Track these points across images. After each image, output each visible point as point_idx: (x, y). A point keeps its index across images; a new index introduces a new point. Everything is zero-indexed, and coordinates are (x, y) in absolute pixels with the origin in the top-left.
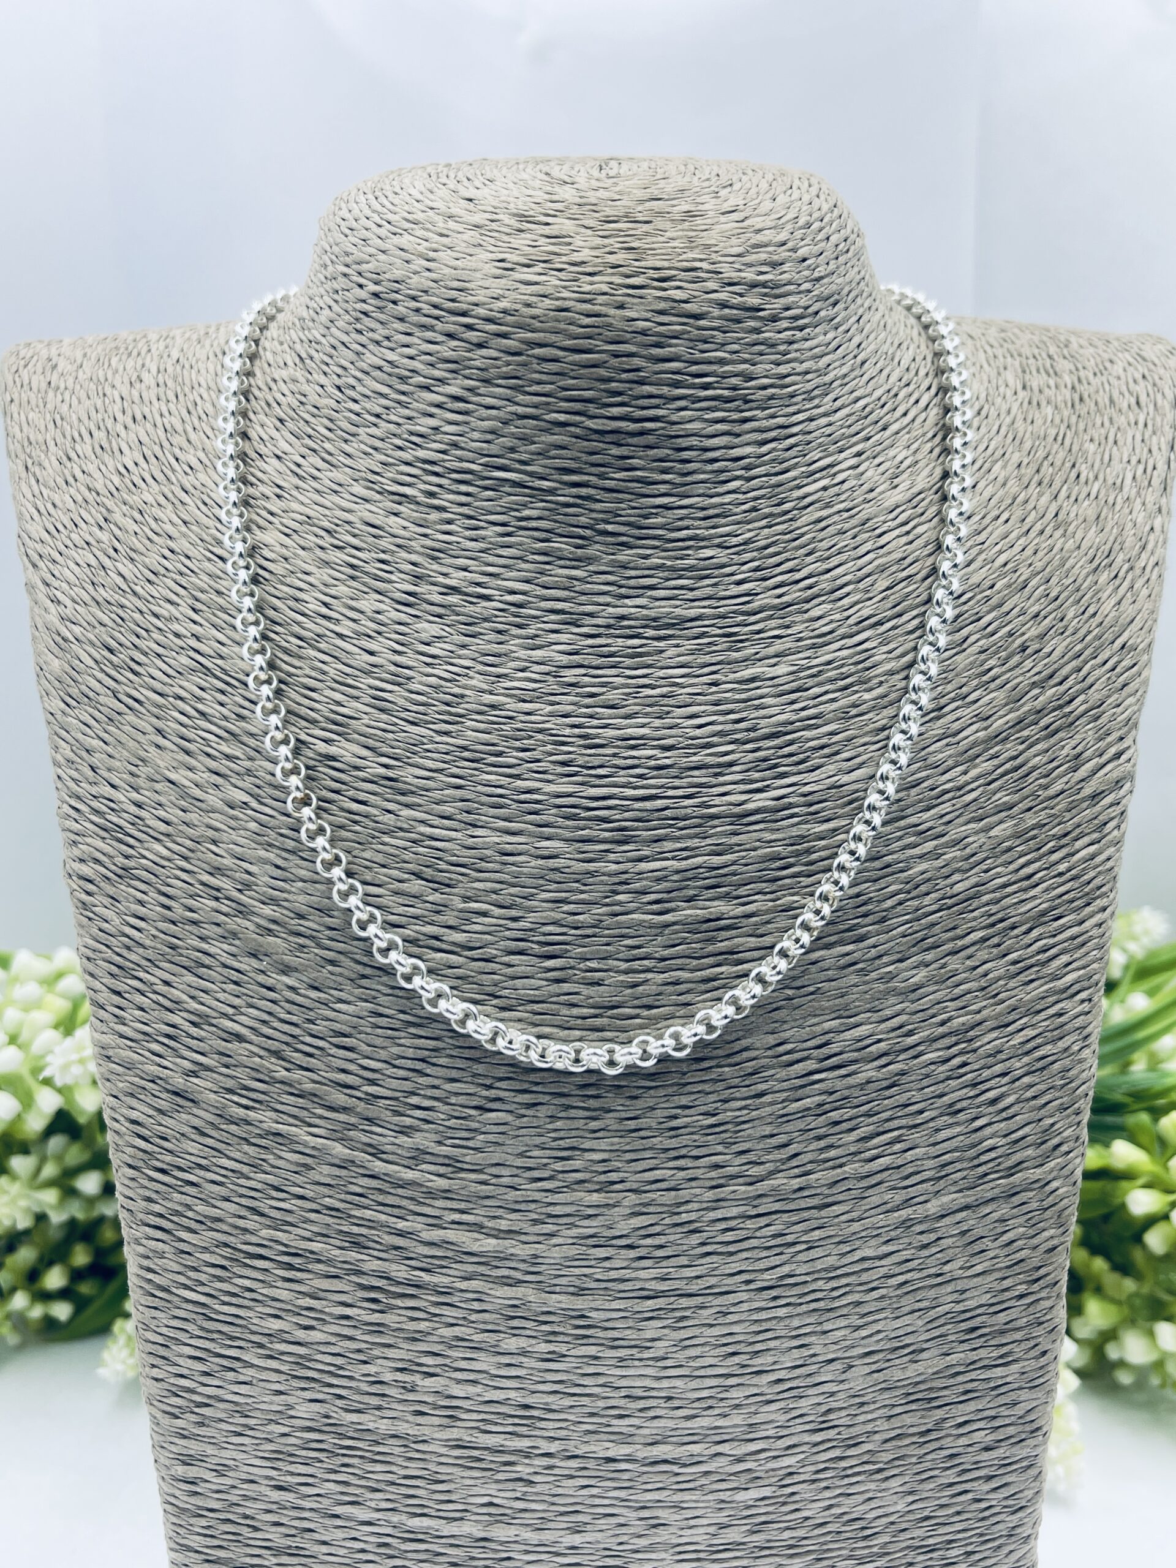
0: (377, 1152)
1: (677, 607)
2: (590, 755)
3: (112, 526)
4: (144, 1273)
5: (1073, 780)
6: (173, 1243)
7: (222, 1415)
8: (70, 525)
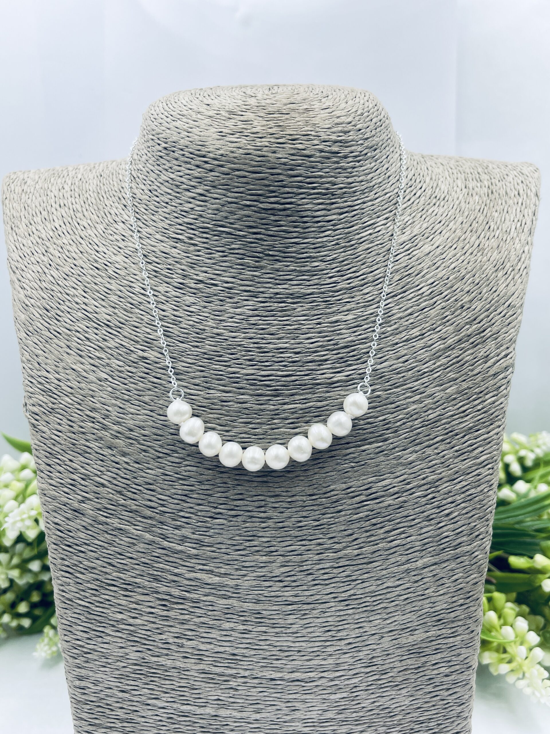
0: (165, 538)
1: (302, 289)
2: (262, 356)
3: (49, 254)
4: (61, 593)
5: (485, 367)
6: (74, 579)
7: (96, 658)
8: (30, 254)
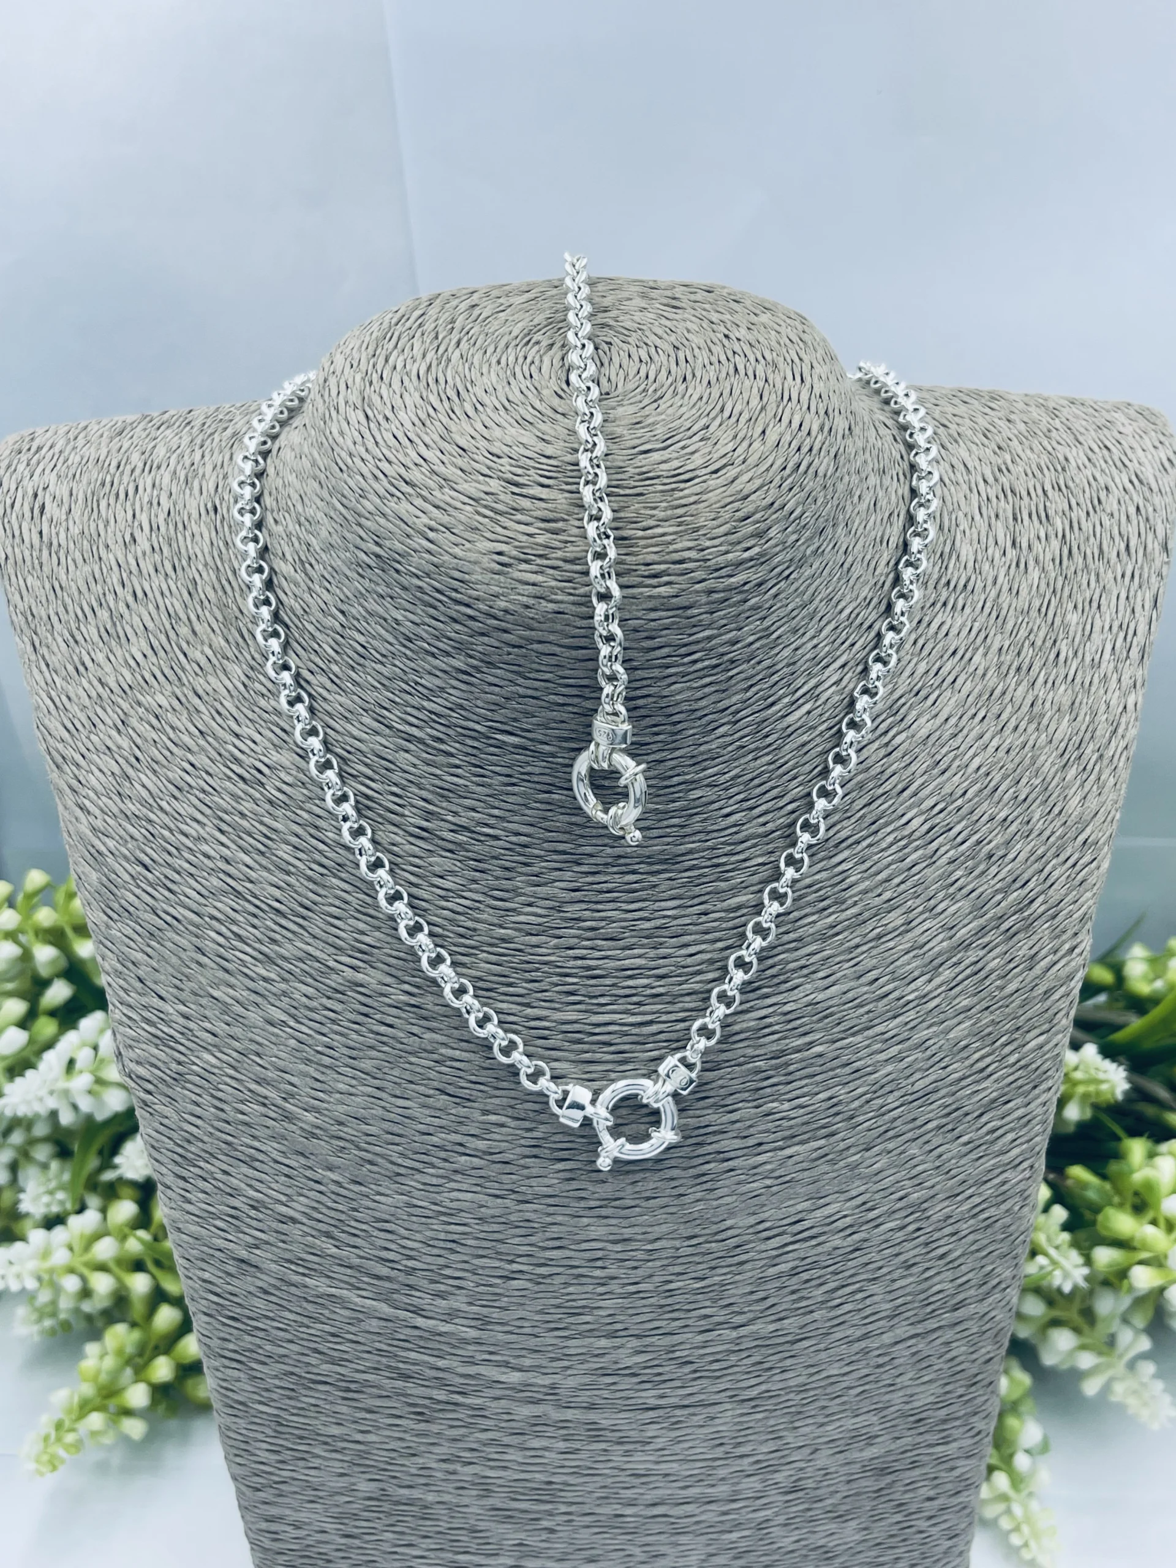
0: (417, 1311)
2: (592, 986)
3: (131, 731)
7: (297, 1489)
8: (88, 724)
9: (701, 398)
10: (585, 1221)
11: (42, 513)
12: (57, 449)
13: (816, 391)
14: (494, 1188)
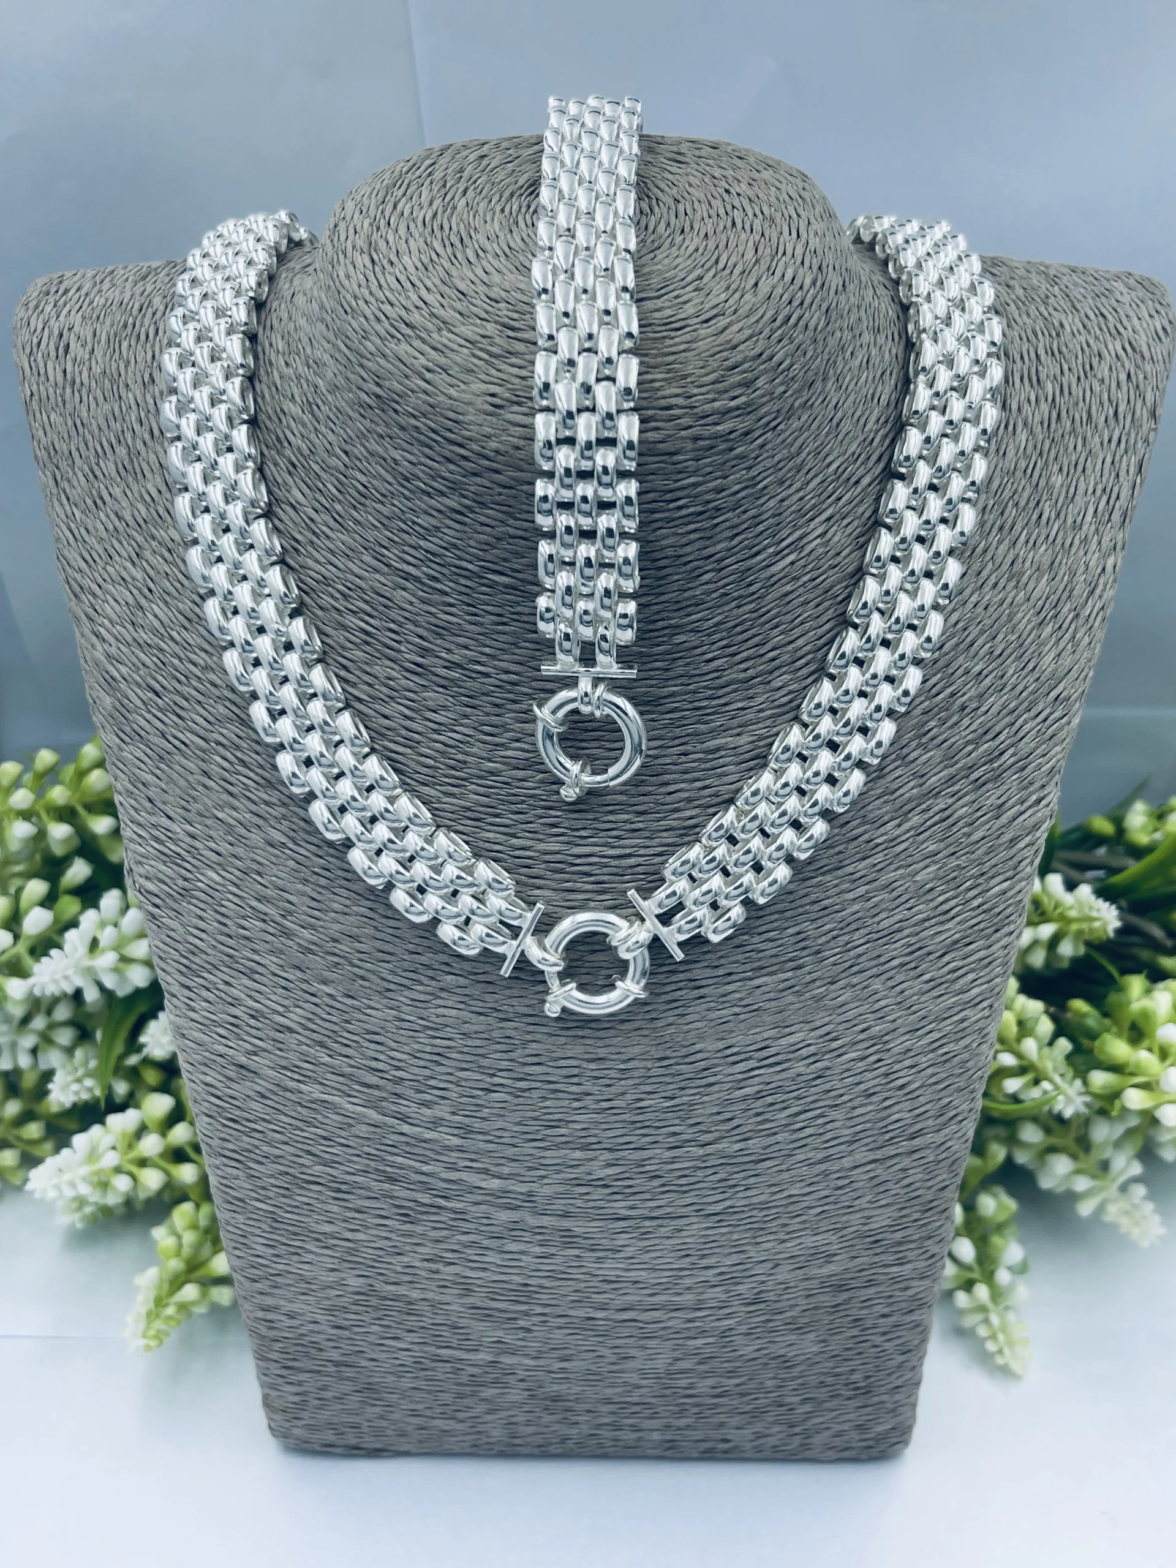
0: (404, 1118)
3: (144, 563)
5: (994, 829)
6: (245, 1170)
8: (105, 556)
9: (697, 250)
10: (563, 1040)
11: (66, 352)
12: (83, 292)
13: (811, 246)
14: (478, 1006)
